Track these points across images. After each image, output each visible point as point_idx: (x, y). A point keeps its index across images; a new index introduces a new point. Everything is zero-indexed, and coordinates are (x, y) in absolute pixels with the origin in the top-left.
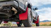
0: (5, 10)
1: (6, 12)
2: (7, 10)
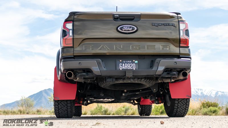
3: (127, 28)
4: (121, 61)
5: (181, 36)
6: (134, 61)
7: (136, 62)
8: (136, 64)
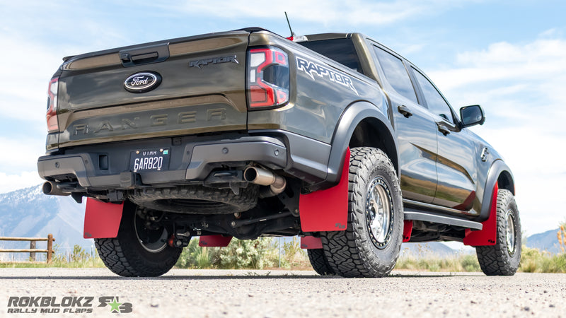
0: (218, 181)
1: (222, 191)
2: (227, 184)
3: (140, 79)
4: (138, 152)
5: (249, 85)
6: (161, 150)
7: (166, 152)
8: (164, 156)
